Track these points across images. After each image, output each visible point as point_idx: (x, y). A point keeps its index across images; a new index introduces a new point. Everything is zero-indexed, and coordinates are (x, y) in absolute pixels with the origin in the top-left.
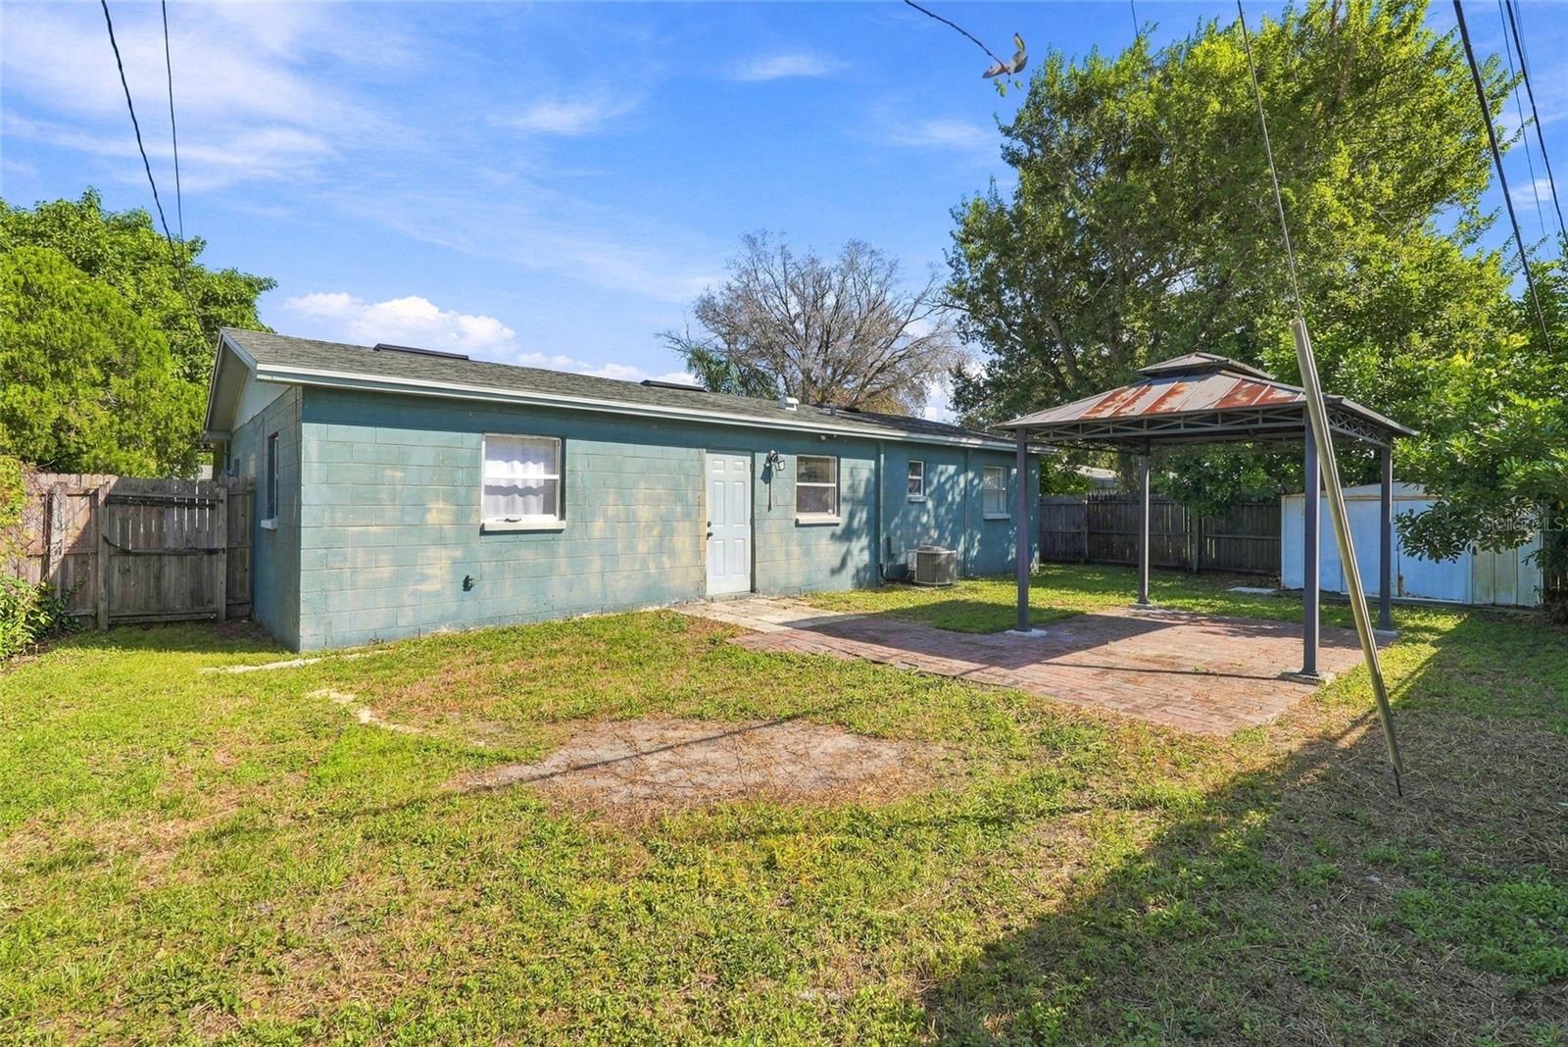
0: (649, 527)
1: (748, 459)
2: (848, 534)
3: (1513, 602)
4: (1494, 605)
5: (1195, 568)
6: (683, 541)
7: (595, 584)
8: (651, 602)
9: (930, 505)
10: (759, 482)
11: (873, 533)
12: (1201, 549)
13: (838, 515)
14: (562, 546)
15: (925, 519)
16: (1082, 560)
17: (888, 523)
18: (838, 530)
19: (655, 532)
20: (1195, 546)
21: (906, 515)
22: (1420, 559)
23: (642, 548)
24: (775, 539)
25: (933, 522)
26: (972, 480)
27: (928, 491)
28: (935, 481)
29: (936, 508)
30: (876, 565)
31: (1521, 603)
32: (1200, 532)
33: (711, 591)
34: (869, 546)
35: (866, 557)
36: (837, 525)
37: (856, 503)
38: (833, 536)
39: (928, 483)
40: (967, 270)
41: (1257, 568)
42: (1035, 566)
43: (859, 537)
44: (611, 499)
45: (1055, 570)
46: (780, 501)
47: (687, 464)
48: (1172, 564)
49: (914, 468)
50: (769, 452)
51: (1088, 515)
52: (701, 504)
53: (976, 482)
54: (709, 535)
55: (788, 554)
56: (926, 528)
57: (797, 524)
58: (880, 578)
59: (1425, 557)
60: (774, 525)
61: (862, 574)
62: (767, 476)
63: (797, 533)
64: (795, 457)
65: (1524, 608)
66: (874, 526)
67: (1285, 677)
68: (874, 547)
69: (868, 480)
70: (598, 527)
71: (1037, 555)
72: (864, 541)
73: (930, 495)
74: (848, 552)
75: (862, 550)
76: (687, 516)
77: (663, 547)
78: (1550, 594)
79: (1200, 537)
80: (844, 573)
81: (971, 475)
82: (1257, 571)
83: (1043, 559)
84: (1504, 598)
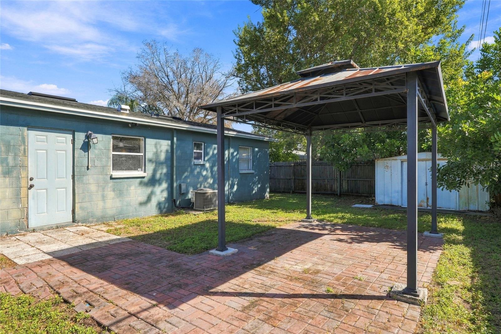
1: (70, 137)
2: (153, 182)
3: (477, 209)
4: (468, 210)
5: (339, 194)
9: (207, 165)
10: (79, 151)
11: (169, 181)
12: (341, 185)
13: (145, 172)
15: (204, 173)
16: (291, 191)
17: (179, 176)
18: (146, 180)
20: (338, 184)
21: (192, 171)
22: (442, 190)
24: (93, 188)
25: (210, 175)
26: (233, 153)
27: (206, 159)
28: (211, 153)
29: (211, 167)
30: (171, 199)
31: (480, 209)
32: (340, 178)
33: (33, 224)
34: (167, 189)
35: (165, 194)
36: (143, 177)
37: (158, 164)
38: (141, 183)
39: (206, 154)
40: (243, 60)
41: (364, 194)
42: (267, 195)
43: (160, 184)
45: (277, 197)
46: (97, 163)
48: (329, 192)
49: (198, 146)
50: (87, 132)
51: (294, 171)
53: (235, 154)
54: (31, 186)
55: (104, 197)
56: (206, 178)
57: (112, 178)
58: (174, 207)
59: (445, 189)
60: (92, 179)
61: (161, 205)
62: (86, 147)
63: (111, 183)
64: (110, 137)
65: (481, 212)
66: (170, 177)
67: (391, 296)
68: (170, 189)
69: (167, 151)
71: (268, 190)
72: (164, 185)
73: (208, 160)
74: (152, 193)
75: (162, 191)
78: (492, 205)
79: (340, 180)
80: (149, 205)
81: (232, 150)
82: (364, 195)
83: (270, 192)
84: (472, 208)
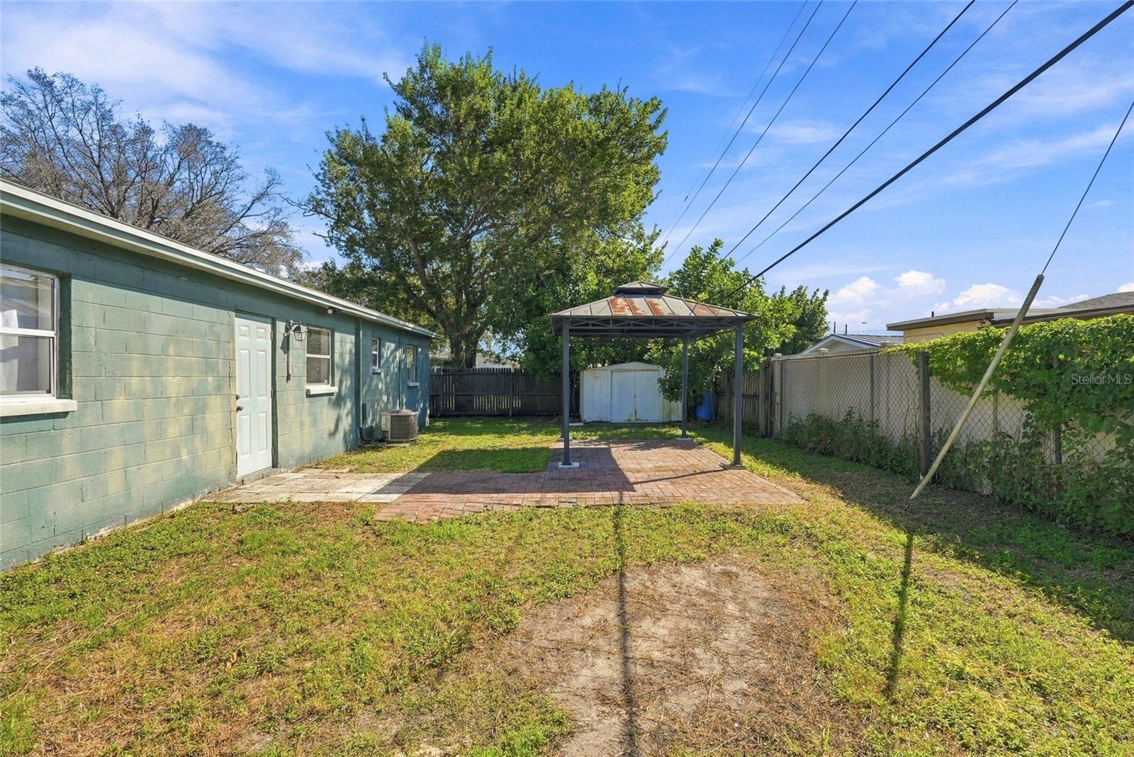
0: (179, 405)
1: (270, 327)
2: (339, 402)
6: (214, 419)
7: (114, 485)
8: (182, 498)
9: (382, 375)
10: (279, 352)
13: (333, 385)
14: (68, 436)
15: (380, 386)
17: (362, 390)
18: (333, 399)
19: (186, 410)
21: (371, 383)
23: (173, 431)
24: (292, 410)
25: (384, 389)
26: (402, 356)
27: (381, 364)
28: (384, 356)
29: (386, 376)
30: (356, 427)
33: (241, 473)
34: (353, 410)
35: (350, 420)
36: (332, 394)
37: (344, 371)
38: (330, 404)
39: (381, 357)
42: (428, 419)
43: (346, 403)
44: (135, 366)
46: (295, 371)
47: (218, 328)
49: (374, 344)
50: (287, 321)
52: (231, 377)
53: (404, 357)
54: (239, 409)
55: (302, 425)
57: (309, 395)
58: (359, 440)
60: (290, 395)
61: (347, 436)
62: (285, 346)
63: (307, 403)
64: (306, 328)
66: (355, 394)
68: (355, 411)
69: (351, 350)
70: (119, 405)
71: (428, 412)
72: (349, 405)
73: (382, 367)
74: (339, 417)
75: (347, 414)
76: (218, 389)
77: (195, 427)
80: (337, 435)
81: (401, 352)
83: (431, 417)
